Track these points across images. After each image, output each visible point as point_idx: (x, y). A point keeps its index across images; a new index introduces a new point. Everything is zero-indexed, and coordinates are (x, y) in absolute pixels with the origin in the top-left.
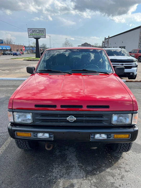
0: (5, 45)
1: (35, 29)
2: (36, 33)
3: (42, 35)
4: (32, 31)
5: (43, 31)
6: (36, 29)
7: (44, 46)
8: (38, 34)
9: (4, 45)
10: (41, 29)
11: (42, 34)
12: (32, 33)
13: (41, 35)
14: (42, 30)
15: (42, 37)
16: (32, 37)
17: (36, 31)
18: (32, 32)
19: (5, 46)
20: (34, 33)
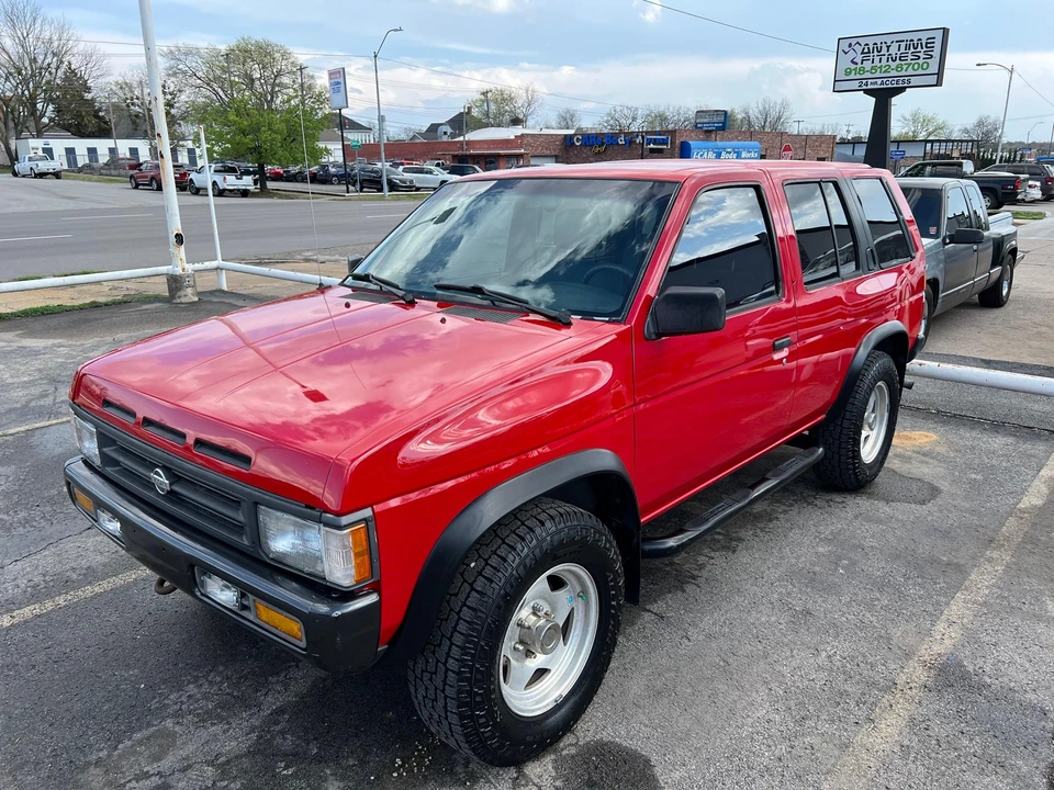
0: (737, 137)
1: (878, 40)
2: (884, 58)
3: (920, 72)
4: (859, 49)
5: (929, 44)
6: (888, 39)
7: (987, 134)
8: (893, 65)
9: (732, 139)
10: (915, 37)
11: (921, 61)
12: (859, 66)
13: (910, 72)
14: (924, 37)
15: (914, 81)
16: (855, 85)
17: (884, 51)
18: (858, 60)
19: (735, 143)
20: (867, 65)
